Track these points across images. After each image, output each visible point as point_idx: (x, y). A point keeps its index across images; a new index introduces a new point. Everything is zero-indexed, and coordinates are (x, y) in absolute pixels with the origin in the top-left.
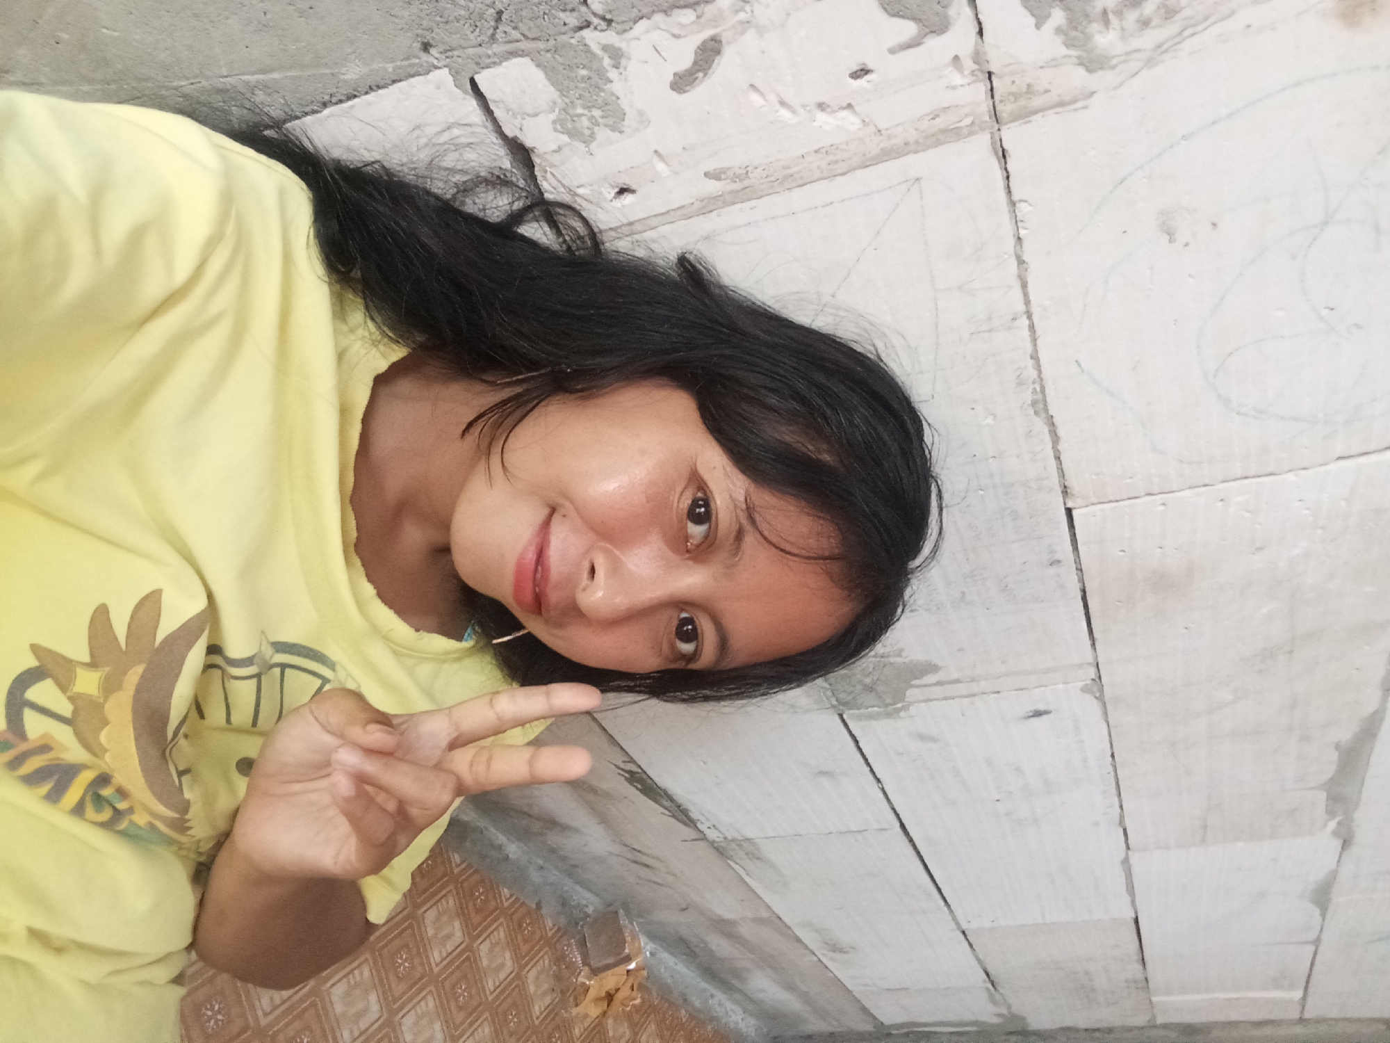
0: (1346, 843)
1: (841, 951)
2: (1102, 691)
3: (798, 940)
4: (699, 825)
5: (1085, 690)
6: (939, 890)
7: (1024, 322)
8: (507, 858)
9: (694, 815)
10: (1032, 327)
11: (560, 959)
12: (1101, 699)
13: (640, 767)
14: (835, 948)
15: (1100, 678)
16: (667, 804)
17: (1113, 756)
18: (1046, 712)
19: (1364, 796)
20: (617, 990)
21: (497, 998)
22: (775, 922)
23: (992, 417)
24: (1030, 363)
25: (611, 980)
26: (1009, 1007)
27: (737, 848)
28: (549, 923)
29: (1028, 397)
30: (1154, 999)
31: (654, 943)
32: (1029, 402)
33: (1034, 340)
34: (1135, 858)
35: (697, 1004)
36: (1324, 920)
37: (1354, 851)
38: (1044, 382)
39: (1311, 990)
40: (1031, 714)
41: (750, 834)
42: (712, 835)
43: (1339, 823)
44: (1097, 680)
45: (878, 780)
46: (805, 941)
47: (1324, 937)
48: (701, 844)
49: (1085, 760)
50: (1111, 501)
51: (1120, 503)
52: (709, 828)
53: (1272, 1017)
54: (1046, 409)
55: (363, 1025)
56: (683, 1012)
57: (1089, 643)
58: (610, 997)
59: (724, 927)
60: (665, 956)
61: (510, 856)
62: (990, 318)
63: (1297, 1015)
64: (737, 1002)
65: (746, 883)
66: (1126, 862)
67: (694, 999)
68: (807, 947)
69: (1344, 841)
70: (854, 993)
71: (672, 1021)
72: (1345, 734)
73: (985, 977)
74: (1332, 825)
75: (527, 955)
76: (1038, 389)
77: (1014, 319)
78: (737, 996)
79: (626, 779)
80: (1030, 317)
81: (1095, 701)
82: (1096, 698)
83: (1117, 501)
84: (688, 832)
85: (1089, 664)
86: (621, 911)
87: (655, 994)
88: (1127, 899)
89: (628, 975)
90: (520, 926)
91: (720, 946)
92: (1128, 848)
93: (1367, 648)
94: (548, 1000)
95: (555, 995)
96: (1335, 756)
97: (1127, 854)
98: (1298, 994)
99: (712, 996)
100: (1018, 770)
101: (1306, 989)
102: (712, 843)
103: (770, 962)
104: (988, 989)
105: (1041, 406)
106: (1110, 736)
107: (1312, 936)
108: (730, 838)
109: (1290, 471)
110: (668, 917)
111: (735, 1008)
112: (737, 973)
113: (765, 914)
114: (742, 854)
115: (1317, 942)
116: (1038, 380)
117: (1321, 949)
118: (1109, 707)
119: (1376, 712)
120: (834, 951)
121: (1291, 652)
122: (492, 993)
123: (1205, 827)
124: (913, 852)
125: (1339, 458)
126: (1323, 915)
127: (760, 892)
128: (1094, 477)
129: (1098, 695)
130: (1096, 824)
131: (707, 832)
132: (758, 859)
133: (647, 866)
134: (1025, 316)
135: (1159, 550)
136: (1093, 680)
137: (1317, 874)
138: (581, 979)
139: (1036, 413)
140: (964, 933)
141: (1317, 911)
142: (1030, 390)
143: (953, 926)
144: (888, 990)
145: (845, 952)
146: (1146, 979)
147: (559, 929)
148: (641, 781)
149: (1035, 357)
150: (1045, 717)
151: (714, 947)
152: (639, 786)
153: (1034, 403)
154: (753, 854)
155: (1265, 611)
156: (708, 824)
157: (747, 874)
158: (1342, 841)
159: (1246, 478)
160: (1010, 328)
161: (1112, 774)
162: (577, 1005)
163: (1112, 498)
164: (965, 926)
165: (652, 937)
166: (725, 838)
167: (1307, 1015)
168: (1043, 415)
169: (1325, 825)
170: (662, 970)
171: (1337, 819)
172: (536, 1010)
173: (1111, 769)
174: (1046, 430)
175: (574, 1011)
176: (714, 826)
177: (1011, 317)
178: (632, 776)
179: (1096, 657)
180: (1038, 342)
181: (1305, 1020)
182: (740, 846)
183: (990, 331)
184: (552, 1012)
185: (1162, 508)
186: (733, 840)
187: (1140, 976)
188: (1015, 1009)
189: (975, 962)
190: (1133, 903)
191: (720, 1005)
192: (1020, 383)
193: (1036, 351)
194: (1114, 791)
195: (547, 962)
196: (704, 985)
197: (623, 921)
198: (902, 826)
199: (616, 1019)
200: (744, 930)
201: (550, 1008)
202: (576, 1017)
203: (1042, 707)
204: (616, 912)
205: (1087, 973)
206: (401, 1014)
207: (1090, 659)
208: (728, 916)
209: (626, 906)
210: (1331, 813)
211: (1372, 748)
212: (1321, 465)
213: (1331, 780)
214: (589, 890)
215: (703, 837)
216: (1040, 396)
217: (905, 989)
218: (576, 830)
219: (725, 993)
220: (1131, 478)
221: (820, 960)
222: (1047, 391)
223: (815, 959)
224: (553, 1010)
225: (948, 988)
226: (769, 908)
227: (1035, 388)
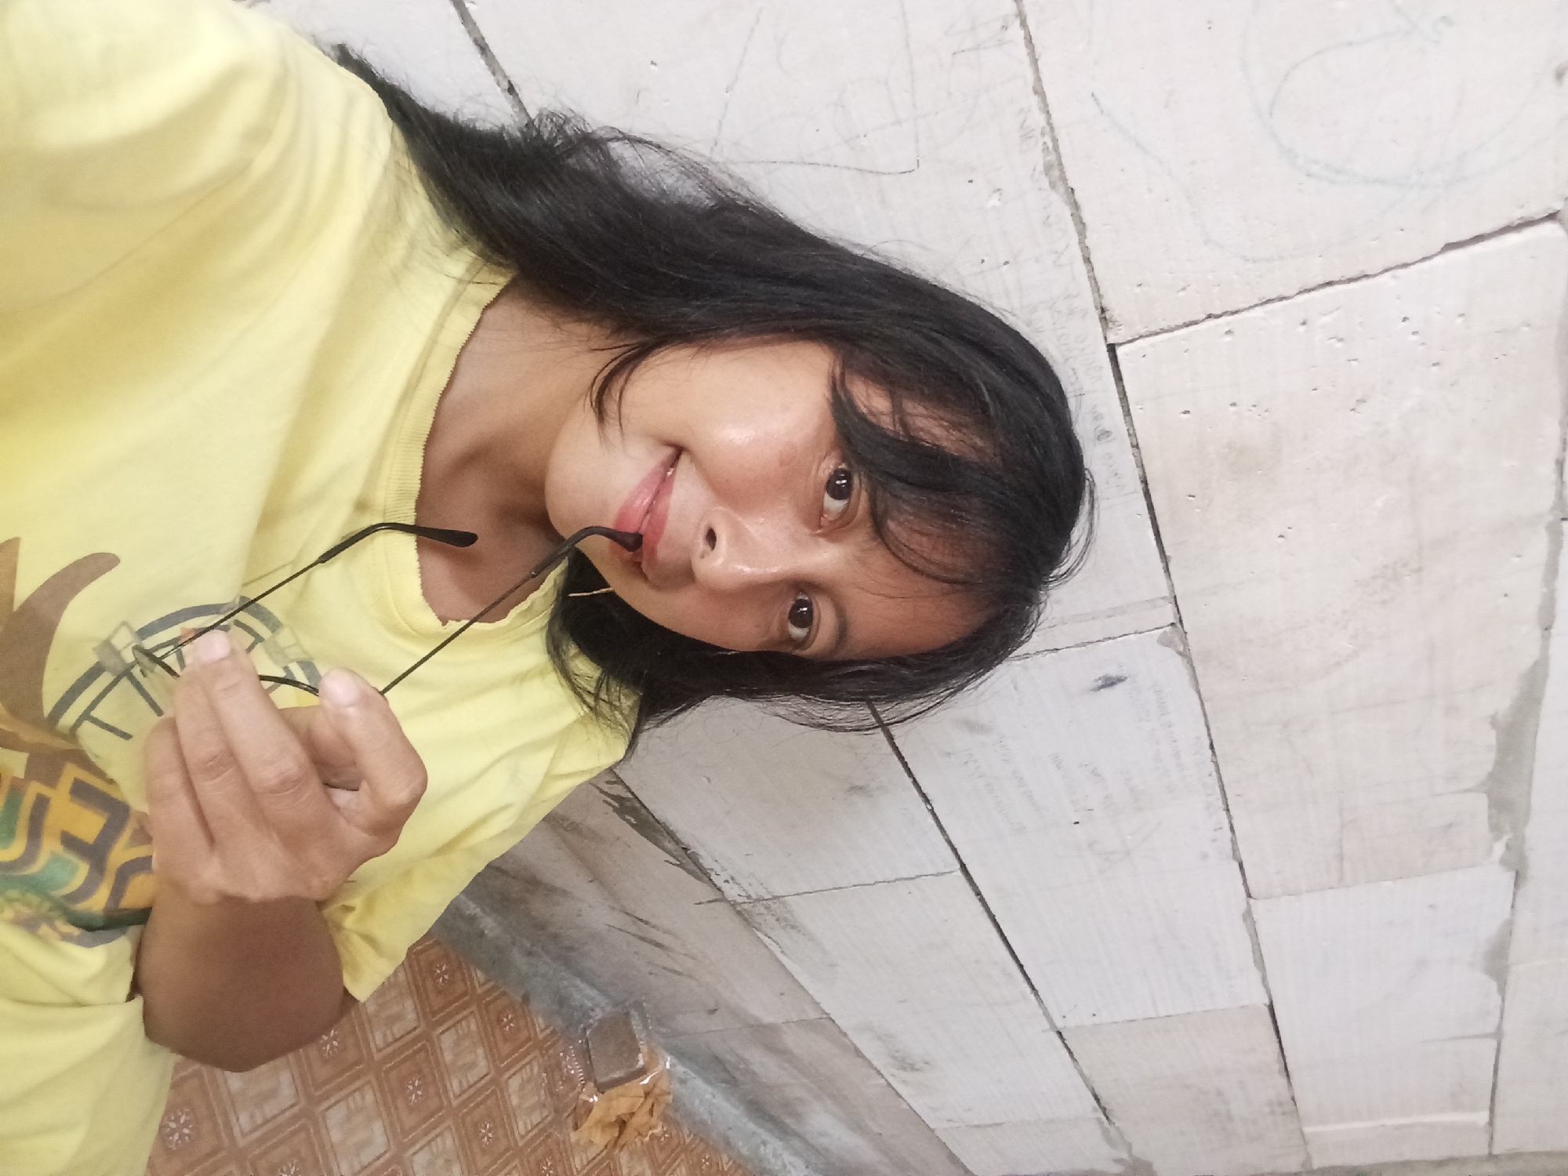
0: (1519, 878)
1: (913, 1068)
2: (1186, 645)
3: (858, 1053)
4: (713, 877)
5: (1165, 642)
6: (1021, 966)
7: (1016, 32)
8: (482, 935)
9: (707, 863)
10: (1029, 40)
11: (554, 1068)
12: (1185, 655)
13: (628, 789)
14: (906, 1064)
15: (1181, 621)
16: (670, 846)
17: (1212, 747)
18: (1120, 680)
19: (1535, 800)
20: (632, 1114)
21: (464, 1104)
22: (823, 1025)
23: (997, 195)
24: (1035, 100)
25: (622, 1101)
26: (1129, 1147)
27: (762, 910)
28: (540, 1021)
29: (1038, 159)
30: (1307, 1130)
31: (684, 1065)
32: (1040, 168)
33: (1035, 62)
34: (1259, 908)
35: (745, 1151)
36: (1503, 1000)
37: (1529, 889)
38: (1056, 132)
39: (1498, 1109)
40: (1100, 683)
41: (779, 891)
42: (731, 892)
43: (1508, 847)
44: (1178, 625)
45: (927, 800)
46: (869, 1055)
47: (1507, 1026)
48: (720, 907)
49: (1177, 755)
50: (1164, 331)
51: (1176, 333)
52: (727, 881)
53: (1455, 1153)
54: (1064, 180)
55: (270, 1109)
56: (725, 1158)
57: (1160, 565)
58: (622, 1124)
59: (765, 1035)
60: (699, 1083)
61: (486, 932)
62: (973, 29)
63: (1485, 1151)
64: (797, 1154)
65: (783, 966)
66: (1248, 915)
67: (741, 1144)
68: (870, 1064)
69: (1517, 873)
70: (937, 1133)
71: (711, 1166)
72: (1501, 700)
73: (1095, 1103)
74: (1499, 849)
75: (508, 1056)
76: (1050, 145)
77: (1005, 28)
78: (796, 1143)
79: (615, 809)
80: (1024, 24)
81: (1179, 658)
82: (1180, 653)
83: (1171, 330)
84: (702, 891)
85: (1163, 598)
86: (633, 1012)
87: (686, 1131)
88: (1255, 975)
89: (646, 1098)
90: (499, 1020)
91: (763, 1064)
92: (1249, 896)
93: (1516, 560)
94: (536, 1118)
95: (545, 1113)
96: (1491, 738)
97: (1248, 903)
98: (1483, 1117)
99: (764, 1143)
100: (1095, 773)
101: (1492, 1111)
102: (733, 905)
103: (829, 1089)
104: (1099, 1120)
105: (1056, 173)
106: (1205, 715)
107: (1491, 1028)
108: (754, 897)
109: (1387, 270)
110: (693, 1022)
111: (794, 1159)
112: (787, 1105)
113: (813, 1015)
114: (771, 919)
115: (1498, 1034)
116: (1048, 128)
117: (1505, 1044)
118: (1199, 670)
119: (1536, 664)
120: (904, 1069)
121: (1419, 570)
122: (457, 1097)
123: (1341, 857)
124: (982, 909)
125: (1450, 246)
126: (1502, 991)
127: (803, 979)
128: (1138, 290)
129: (1181, 649)
130: (1205, 856)
131: (725, 887)
132: (793, 927)
133: (658, 945)
134: (1018, 22)
135: (1233, 409)
136: (1172, 624)
137: (1489, 928)
138: (583, 1097)
139: (1053, 185)
140: (1060, 1034)
141: (1494, 985)
142: (1040, 147)
143: (1047, 1026)
144: (978, 1126)
145: (917, 1070)
146: (1293, 1099)
147: (554, 1032)
148: (634, 812)
149: (1039, 91)
150: (1119, 687)
151: (756, 1068)
152: (632, 820)
153: (1048, 169)
154: (786, 920)
155: (1379, 503)
156: (725, 876)
157: (782, 952)
158: (1513, 874)
159: (1330, 284)
160: (1001, 43)
161: (1214, 774)
162: (576, 1127)
163: (1164, 325)
164: (1060, 1024)
165: (680, 1054)
166: (749, 897)
167: (1496, 1151)
168: (1062, 189)
169: (1491, 849)
170: (697, 1102)
171: (1505, 838)
172: (521, 1127)
173: (1212, 767)
174: (1067, 212)
175: (574, 1136)
176: (733, 879)
177: (998, 25)
178: (621, 805)
179: (1172, 587)
180: (1040, 63)
181: (1496, 1157)
182: (768, 908)
183: (977, 48)
184: (543, 1132)
185: (1228, 338)
186: (760, 900)
187: (1285, 1095)
188: (1137, 1151)
189: (1079, 1081)
190: (1264, 980)
191: (775, 1156)
192: (1026, 136)
193: (1038, 79)
194: (1220, 804)
195: (536, 1070)
196: (751, 1126)
197: (636, 1024)
198: (963, 866)
199: (631, 1154)
200: (791, 1040)
201: (541, 1126)
202: (578, 1142)
203: (1113, 672)
204: (627, 1014)
205: (1219, 1093)
206: (326, 1104)
207: (1166, 593)
208: (767, 1019)
209: (638, 1005)
210: (1496, 829)
211: (1537, 725)
212: (1424, 259)
213: (1491, 775)
214: (593, 985)
215: (722, 899)
216: (1052, 157)
217: (999, 1125)
218: (565, 893)
219: (781, 1140)
220: (1184, 289)
221: (889, 1084)
222: (1062, 149)
223: (883, 1081)
224: (543, 1130)
225: (1052, 1121)
226: (817, 1004)
227: (1045, 143)
